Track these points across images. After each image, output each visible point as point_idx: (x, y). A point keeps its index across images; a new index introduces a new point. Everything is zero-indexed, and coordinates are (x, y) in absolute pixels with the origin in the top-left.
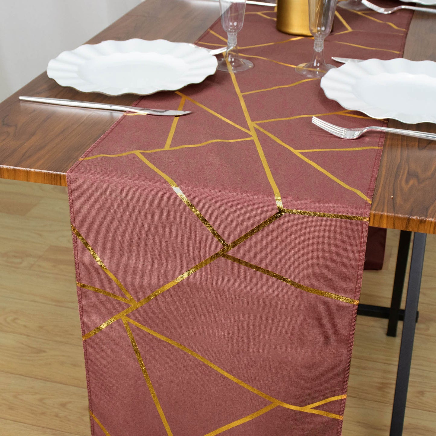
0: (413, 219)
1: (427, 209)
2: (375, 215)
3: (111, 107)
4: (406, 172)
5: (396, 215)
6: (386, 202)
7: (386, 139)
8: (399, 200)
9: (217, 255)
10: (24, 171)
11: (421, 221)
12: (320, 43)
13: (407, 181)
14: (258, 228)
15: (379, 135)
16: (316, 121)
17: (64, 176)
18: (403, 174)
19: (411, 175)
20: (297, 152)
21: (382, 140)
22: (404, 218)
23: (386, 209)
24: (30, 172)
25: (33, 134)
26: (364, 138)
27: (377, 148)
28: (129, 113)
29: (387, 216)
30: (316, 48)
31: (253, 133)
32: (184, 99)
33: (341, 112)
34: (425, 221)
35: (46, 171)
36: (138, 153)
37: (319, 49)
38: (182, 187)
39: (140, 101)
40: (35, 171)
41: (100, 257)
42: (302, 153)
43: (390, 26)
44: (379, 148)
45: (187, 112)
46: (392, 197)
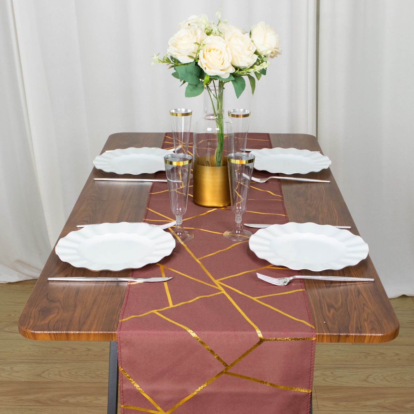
0: (342, 335)
1: (347, 328)
2: (319, 335)
3: (117, 279)
4: (326, 305)
5: (331, 334)
6: (323, 326)
7: (304, 283)
8: (329, 324)
9: (222, 373)
10: (86, 334)
11: (347, 336)
12: (239, 218)
13: (329, 311)
14: (248, 352)
15: (299, 280)
16: (260, 276)
17: (114, 333)
18: (325, 307)
19: (330, 306)
20: (255, 299)
21: (302, 284)
22: (336, 335)
23: (324, 331)
24: (90, 334)
25: (75, 306)
26: (291, 284)
27: (301, 290)
28: (131, 283)
29: (327, 335)
30: (237, 221)
31: (220, 288)
32: (162, 267)
33: (269, 266)
34: (349, 335)
35: (102, 332)
36: (155, 311)
37: (239, 222)
38: (196, 332)
39: (133, 272)
40: (94, 333)
41: (139, 385)
42: (258, 299)
43: (270, 193)
44: (303, 290)
45: (170, 278)
46: (325, 322)
